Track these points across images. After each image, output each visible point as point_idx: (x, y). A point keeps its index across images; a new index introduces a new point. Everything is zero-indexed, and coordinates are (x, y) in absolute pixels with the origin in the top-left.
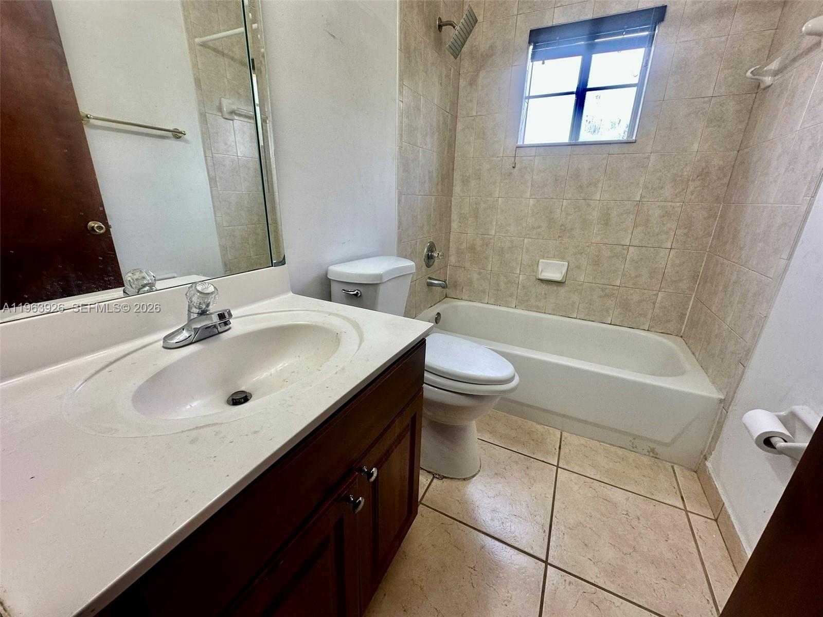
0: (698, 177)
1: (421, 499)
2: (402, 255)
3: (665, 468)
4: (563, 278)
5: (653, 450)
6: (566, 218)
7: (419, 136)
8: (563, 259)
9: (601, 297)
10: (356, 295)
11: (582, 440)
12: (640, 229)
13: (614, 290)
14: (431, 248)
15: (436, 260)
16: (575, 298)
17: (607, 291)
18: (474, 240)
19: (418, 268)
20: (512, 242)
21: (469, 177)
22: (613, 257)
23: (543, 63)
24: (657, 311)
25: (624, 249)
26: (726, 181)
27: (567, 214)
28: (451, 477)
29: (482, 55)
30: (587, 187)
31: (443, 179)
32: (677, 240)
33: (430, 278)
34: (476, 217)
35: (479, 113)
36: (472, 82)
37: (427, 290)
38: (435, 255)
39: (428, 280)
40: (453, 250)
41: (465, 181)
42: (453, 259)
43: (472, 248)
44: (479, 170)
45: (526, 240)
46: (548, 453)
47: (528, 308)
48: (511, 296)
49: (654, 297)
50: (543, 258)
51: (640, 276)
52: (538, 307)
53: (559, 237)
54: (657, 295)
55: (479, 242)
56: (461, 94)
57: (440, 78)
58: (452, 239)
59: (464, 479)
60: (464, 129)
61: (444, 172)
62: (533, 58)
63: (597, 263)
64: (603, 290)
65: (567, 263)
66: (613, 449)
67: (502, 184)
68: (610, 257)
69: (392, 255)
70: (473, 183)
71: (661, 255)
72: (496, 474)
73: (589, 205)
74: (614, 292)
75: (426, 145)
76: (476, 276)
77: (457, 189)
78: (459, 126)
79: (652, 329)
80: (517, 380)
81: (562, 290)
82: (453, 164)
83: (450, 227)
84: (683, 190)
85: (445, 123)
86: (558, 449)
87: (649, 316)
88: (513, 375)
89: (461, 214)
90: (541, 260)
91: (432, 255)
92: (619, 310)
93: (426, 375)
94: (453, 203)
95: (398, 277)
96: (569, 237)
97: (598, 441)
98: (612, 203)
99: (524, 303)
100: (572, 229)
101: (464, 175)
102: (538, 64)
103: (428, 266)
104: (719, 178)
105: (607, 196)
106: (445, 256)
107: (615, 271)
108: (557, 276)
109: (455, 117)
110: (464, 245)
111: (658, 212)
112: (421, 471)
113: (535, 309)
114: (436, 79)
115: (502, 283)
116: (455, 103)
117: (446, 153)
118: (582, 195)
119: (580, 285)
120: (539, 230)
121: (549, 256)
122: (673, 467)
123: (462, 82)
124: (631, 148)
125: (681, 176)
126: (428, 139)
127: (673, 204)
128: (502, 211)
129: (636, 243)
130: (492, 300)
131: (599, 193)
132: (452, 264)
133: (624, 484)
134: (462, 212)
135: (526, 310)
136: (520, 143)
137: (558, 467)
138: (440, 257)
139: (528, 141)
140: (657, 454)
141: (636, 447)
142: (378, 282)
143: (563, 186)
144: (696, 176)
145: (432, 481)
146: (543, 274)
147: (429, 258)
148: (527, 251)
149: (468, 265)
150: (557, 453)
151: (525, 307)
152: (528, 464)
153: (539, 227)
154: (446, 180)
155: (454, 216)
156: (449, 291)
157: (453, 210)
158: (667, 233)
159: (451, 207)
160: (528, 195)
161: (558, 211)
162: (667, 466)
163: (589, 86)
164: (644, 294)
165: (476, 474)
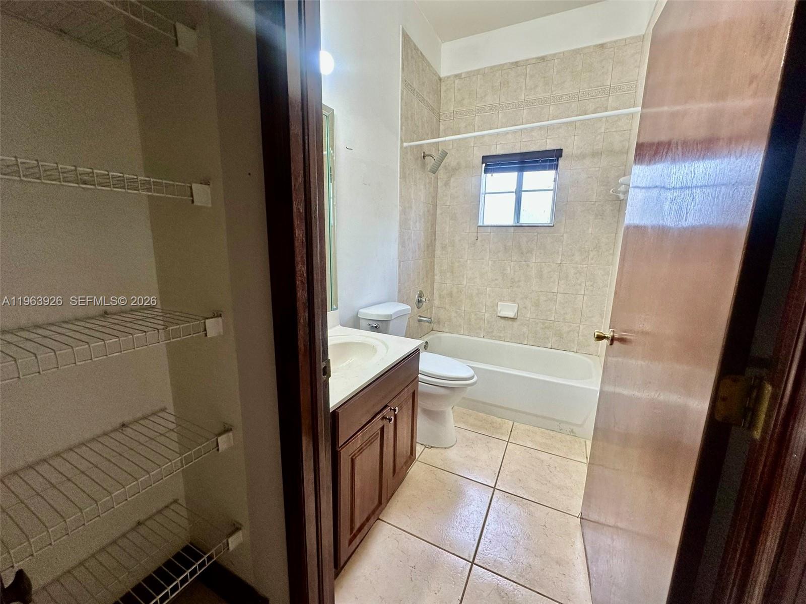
0: (594, 249)
1: (417, 459)
2: (401, 301)
3: (580, 442)
4: (515, 315)
5: (572, 431)
6: (514, 274)
7: (412, 223)
8: (514, 301)
9: (542, 328)
10: (376, 327)
11: (527, 427)
12: (563, 282)
13: (551, 323)
14: (420, 296)
15: (424, 304)
16: (525, 329)
17: (546, 325)
18: (451, 288)
19: (412, 309)
20: (478, 289)
21: (446, 245)
22: (547, 300)
23: (492, 176)
24: (581, 338)
25: (554, 295)
26: (611, 252)
27: (515, 271)
28: (437, 446)
29: (452, 168)
30: (526, 253)
31: (428, 247)
32: (587, 289)
33: (420, 316)
34: (452, 272)
35: (452, 204)
36: (447, 184)
37: (418, 325)
38: (424, 300)
39: (419, 318)
40: (436, 295)
41: (444, 248)
42: (436, 302)
43: (451, 294)
44: (453, 240)
45: (488, 289)
46: (502, 434)
47: (493, 338)
48: (480, 328)
49: (577, 328)
50: (501, 301)
51: (566, 314)
52: (500, 337)
53: (510, 287)
54: (579, 327)
55: (455, 290)
56: (439, 190)
57: (425, 185)
58: (435, 287)
59: (445, 448)
60: (441, 214)
61: (429, 243)
62: (486, 171)
63: (537, 305)
64: (543, 324)
65: (517, 305)
66: (547, 432)
67: (469, 250)
68: (545, 301)
69: (395, 301)
70: (450, 249)
71: (578, 299)
72: (466, 446)
73: (528, 266)
74: (551, 325)
75: (416, 228)
76: (453, 314)
77: (438, 252)
78: (439, 212)
79: (579, 352)
80: (475, 379)
81: (516, 324)
82: (435, 237)
83: (434, 279)
84: (587, 257)
85: (428, 211)
86: (509, 432)
87: (576, 342)
88: (472, 375)
89: (441, 270)
90: (499, 303)
91: (421, 300)
92: (555, 338)
93: (419, 375)
94: (435, 263)
95: (400, 316)
96: (517, 287)
97: (538, 427)
98: (544, 264)
99: (490, 334)
100: (519, 281)
101: (443, 243)
102: (489, 175)
103: (418, 308)
104: (607, 250)
105: (539, 260)
106: (431, 301)
107: (550, 310)
108: (511, 314)
109: (435, 206)
110: (445, 292)
111: (573, 271)
112: (417, 444)
113: (497, 338)
114: (422, 187)
115: (473, 319)
116: (435, 198)
117: (430, 230)
118: (524, 258)
119: (528, 321)
120: (497, 282)
121: (505, 299)
122: (585, 442)
123: (440, 184)
124: (552, 229)
125: (584, 248)
126: (418, 224)
127: (581, 266)
128: (471, 269)
129: (561, 290)
130: (466, 333)
131: (534, 258)
132: (436, 306)
133: (551, 451)
134: (442, 268)
135: (491, 339)
136: (480, 224)
137: (508, 442)
138: (427, 302)
139: (486, 223)
140: (575, 433)
141: (562, 429)
142: (389, 319)
143: (510, 252)
144: (593, 248)
145: (424, 449)
146: (501, 312)
147: (419, 301)
148: (489, 295)
149: (447, 306)
150: (509, 434)
151: (490, 337)
152: (489, 440)
153: (496, 280)
154: (431, 248)
155: (437, 271)
156: (435, 326)
157: (435, 267)
158: (580, 285)
159: (434, 265)
160: (487, 258)
161: (509, 269)
162: (582, 441)
163: (523, 189)
164: (571, 326)
165: (453, 445)
